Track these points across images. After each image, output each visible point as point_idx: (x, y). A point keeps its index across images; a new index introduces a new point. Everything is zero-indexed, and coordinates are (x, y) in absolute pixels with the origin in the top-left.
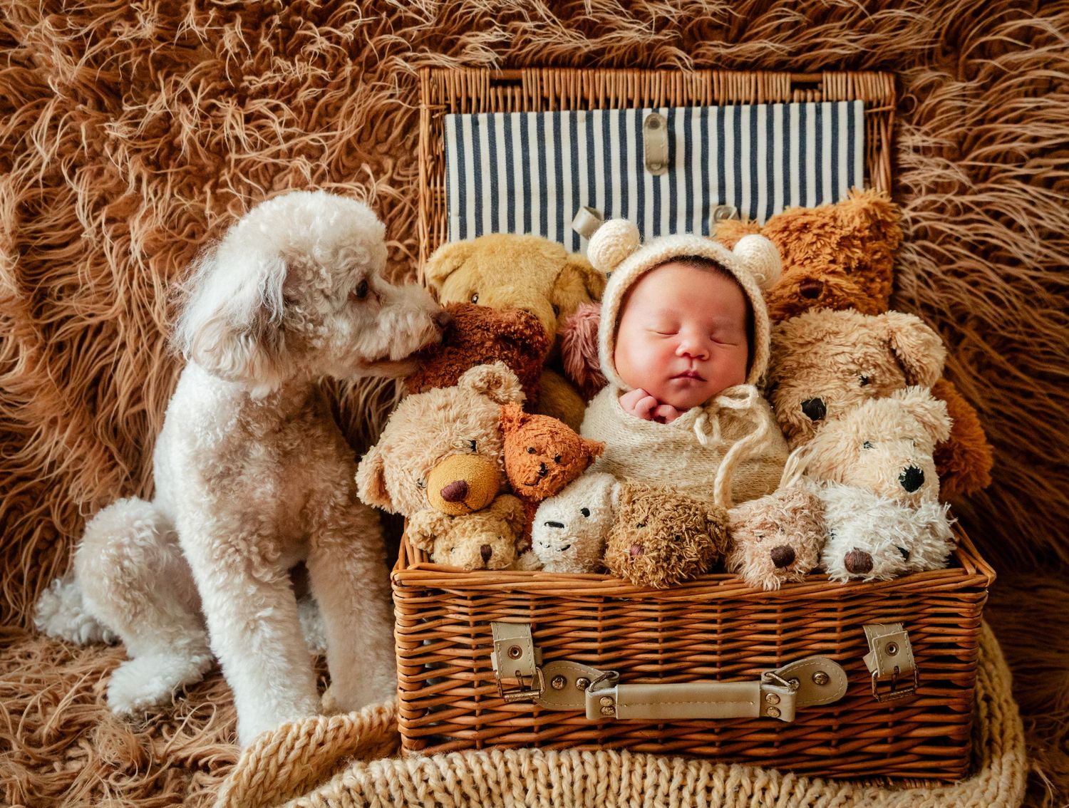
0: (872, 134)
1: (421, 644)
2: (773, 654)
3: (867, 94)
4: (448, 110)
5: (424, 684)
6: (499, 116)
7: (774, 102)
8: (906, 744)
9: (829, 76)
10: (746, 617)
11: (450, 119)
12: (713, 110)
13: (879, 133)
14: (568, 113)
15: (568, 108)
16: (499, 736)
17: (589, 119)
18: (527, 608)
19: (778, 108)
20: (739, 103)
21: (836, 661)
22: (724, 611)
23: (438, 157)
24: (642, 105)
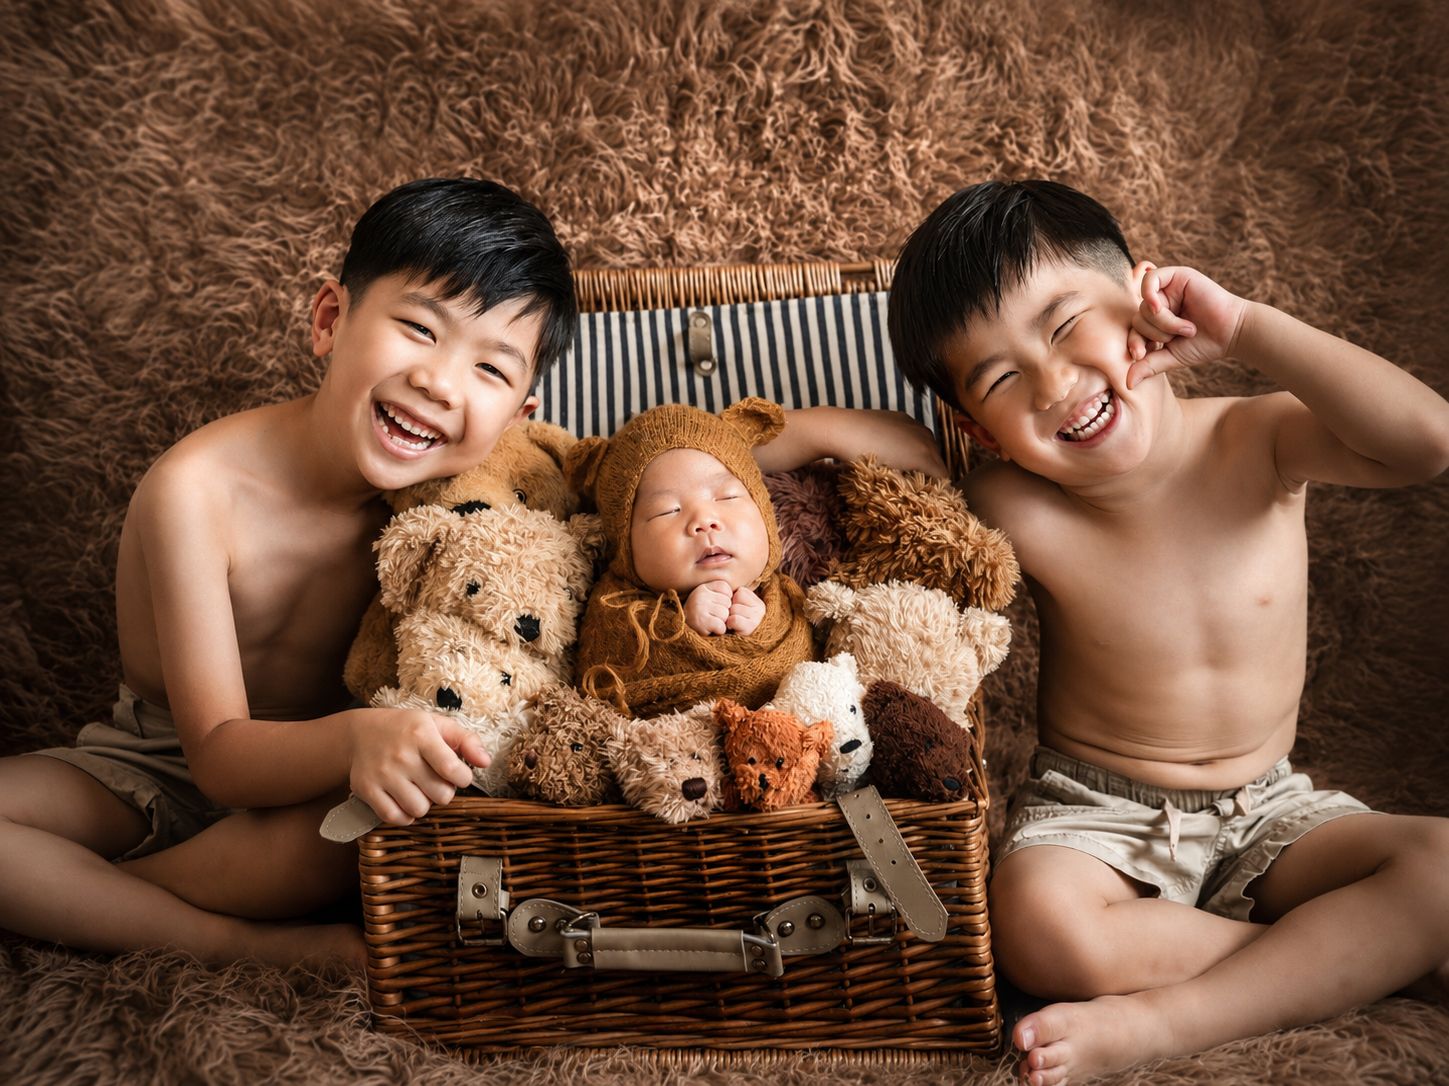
7: (826, 293)
9: (882, 264)
12: (759, 306)
14: (618, 314)
15: (618, 309)
17: (638, 318)
19: (828, 301)
20: (788, 297)
24: (688, 303)
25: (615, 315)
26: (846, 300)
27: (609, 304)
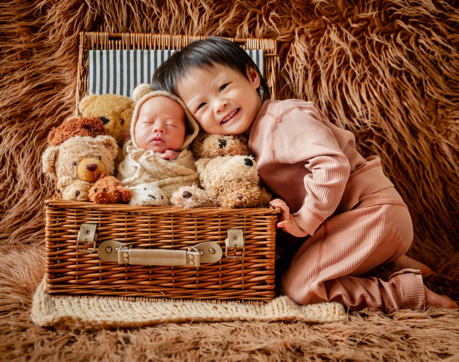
0: (268, 64)
1: (55, 232)
2: (194, 240)
3: (264, 48)
4: (91, 49)
5: (55, 250)
6: (111, 52)
8: (249, 285)
9: (249, 40)
10: (182, 223)
11: (91, 52)
13: (271, 64)
14: (140, 51)
15: (141, 48)
16: (85, 274)
17: (149, 54)
18: (97, 217)
21: (219, 244)
22: (174, 220)
23: (86, 68)
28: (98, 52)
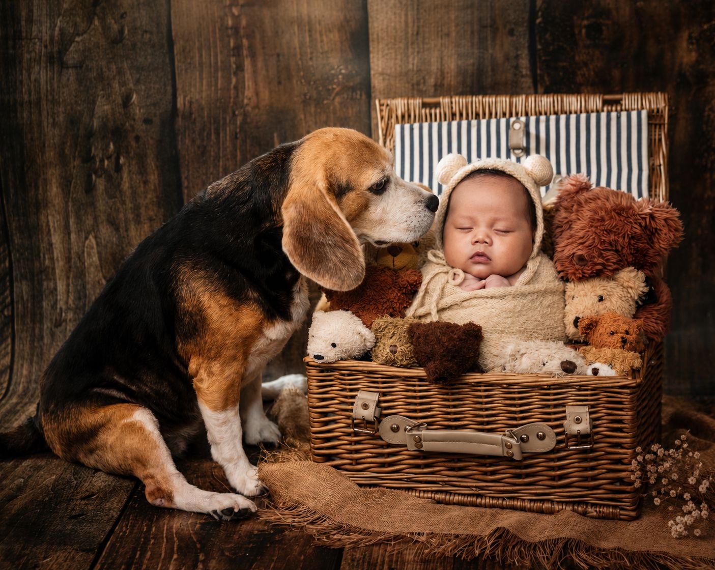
1: (321, 400)
2: (514, 419)
3: (650, 106)
4: (397, 122)
6: (426, 125)
7: (592, 112)
9: (627, 96)
10: (497, 396)
11: (398, 127)
12: (553, 118)
13: (660, 131)
14: (466, 121)
17: (479, 125)
18: (377, 382)
19: (593, 116)
20: (571, 113)
21: (550, 426)
24: (511, 115)
25: (464, 123)
26: (603, 116)
27: (461, 115)
28: (407, 126)
